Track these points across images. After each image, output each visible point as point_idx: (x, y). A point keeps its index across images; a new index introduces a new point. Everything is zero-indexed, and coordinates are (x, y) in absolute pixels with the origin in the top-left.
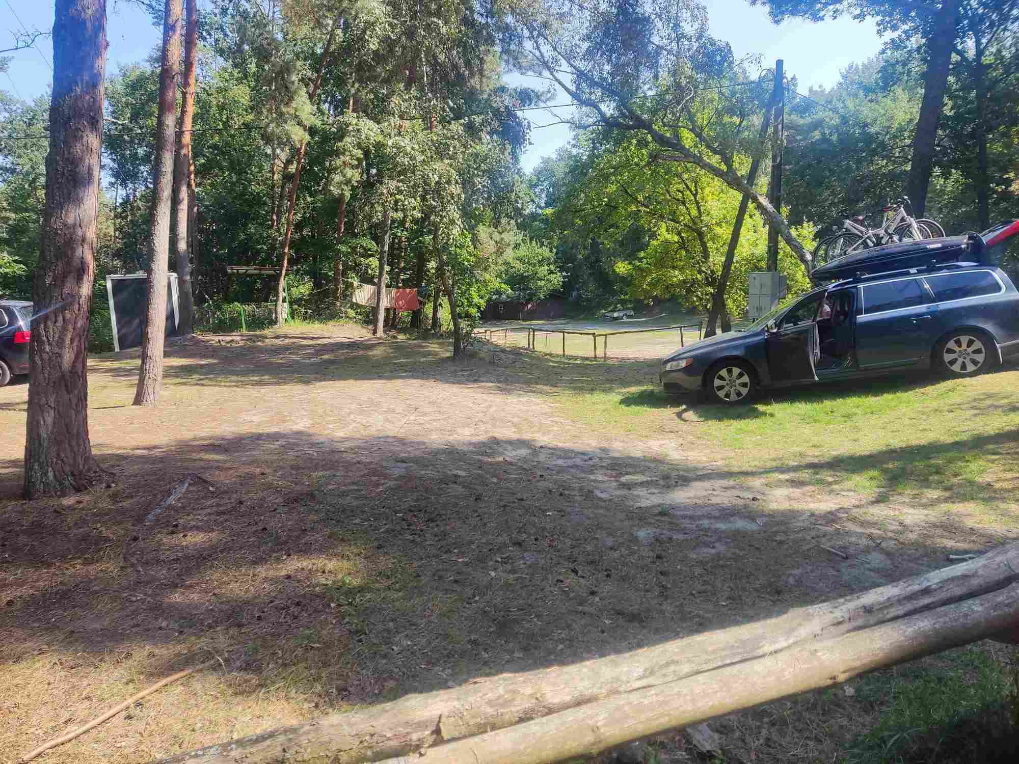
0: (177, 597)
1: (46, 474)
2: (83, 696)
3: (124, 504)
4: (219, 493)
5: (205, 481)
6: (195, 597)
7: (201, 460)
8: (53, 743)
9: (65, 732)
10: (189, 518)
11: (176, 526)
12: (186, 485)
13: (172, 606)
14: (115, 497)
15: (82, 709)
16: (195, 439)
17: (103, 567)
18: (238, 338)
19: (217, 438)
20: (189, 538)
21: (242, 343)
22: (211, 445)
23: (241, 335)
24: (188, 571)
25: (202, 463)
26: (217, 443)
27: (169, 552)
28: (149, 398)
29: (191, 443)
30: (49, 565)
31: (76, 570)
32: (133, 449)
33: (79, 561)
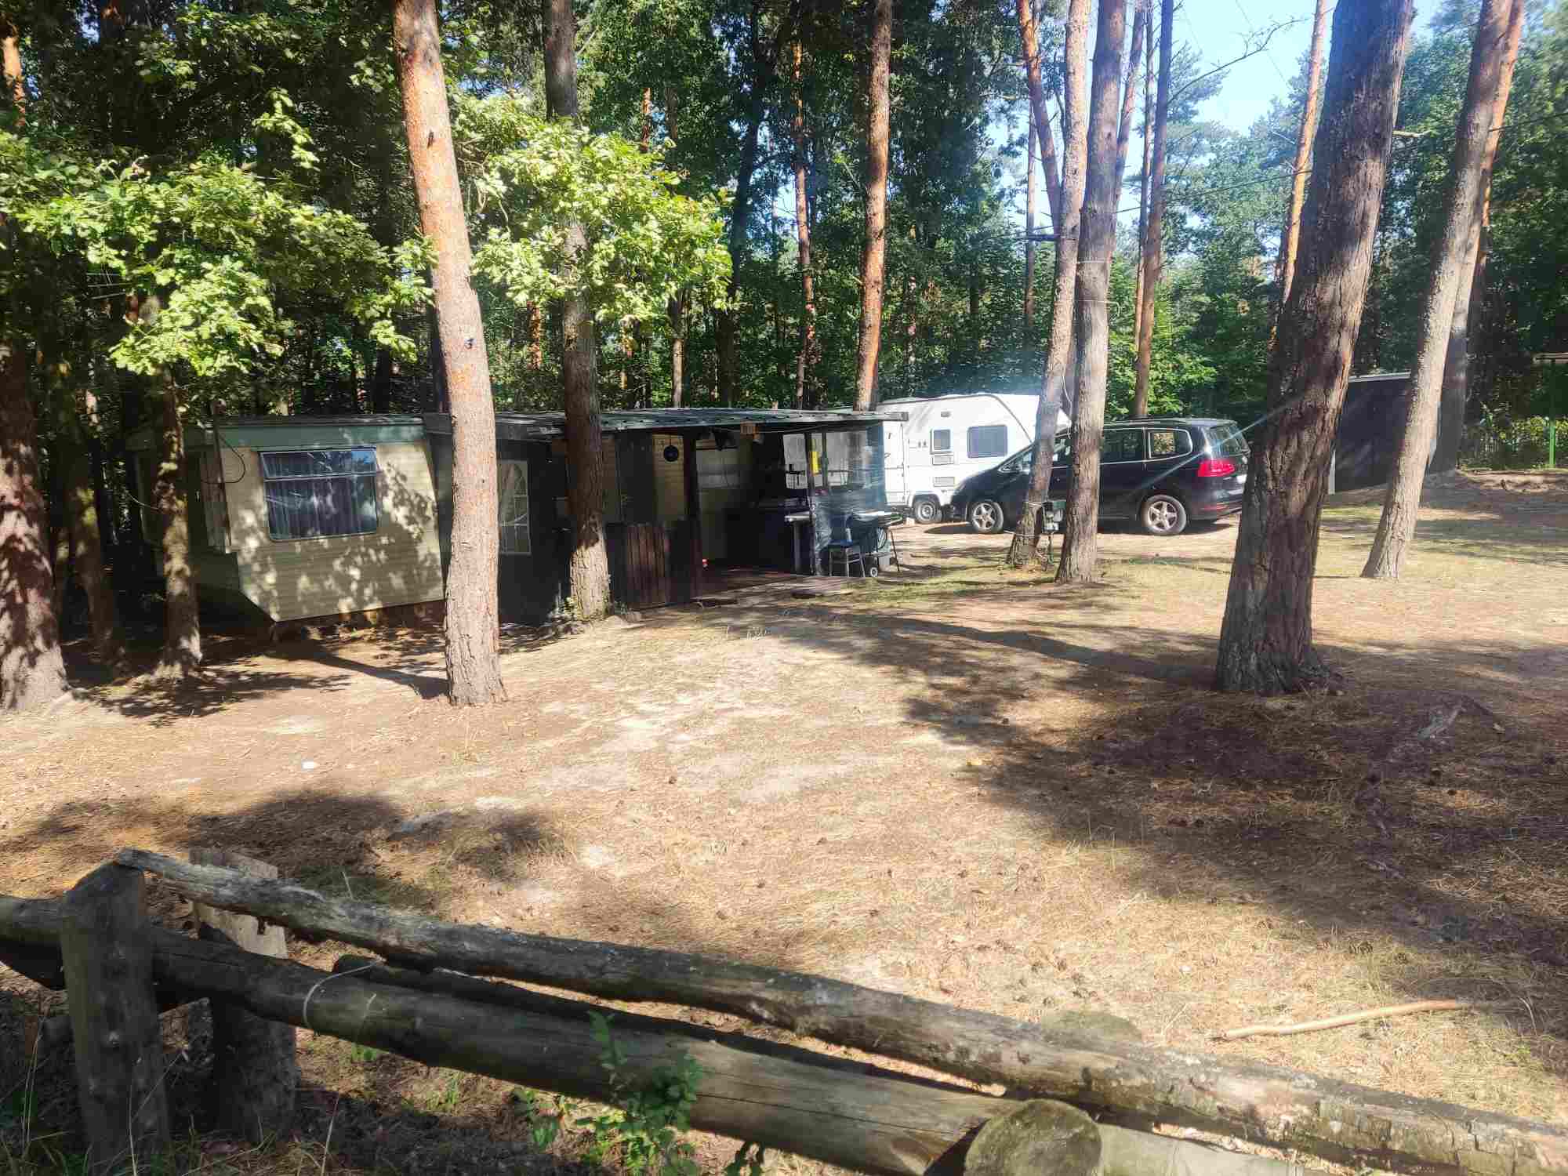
0: (1440, 885)
1: (1247, 660)
2: (1301, 981)
3: (1357, 723)
4: (1511, 737)
5: (1486, 713)
6: (1472, 893)
7: (1478, 677)
8: (1263, 1028)
9: (1279, 1020)
10: (1460, 767)
11: (1438, 774)
12: (1455, 714)
13: (1434, 896)
14: (1341, 710)
15: (1299, 999)
16: (1465, 642)
17: (1326, 808)
18: (1539, 479)
19: (1503, 646)
20: (1458, 798)
21: (1544, 488)
22: (1491, 655)
23: (1546, 474)
24: (1457, 849)
25: (1479, 683)
26: (1503, 654)
27: (1425, 812)
28: (1389, 568)
29: (1458, 648)
30: (1248, 787)
31: (1285, 802)
32: (1365, 644)
33: (1289, 791)
